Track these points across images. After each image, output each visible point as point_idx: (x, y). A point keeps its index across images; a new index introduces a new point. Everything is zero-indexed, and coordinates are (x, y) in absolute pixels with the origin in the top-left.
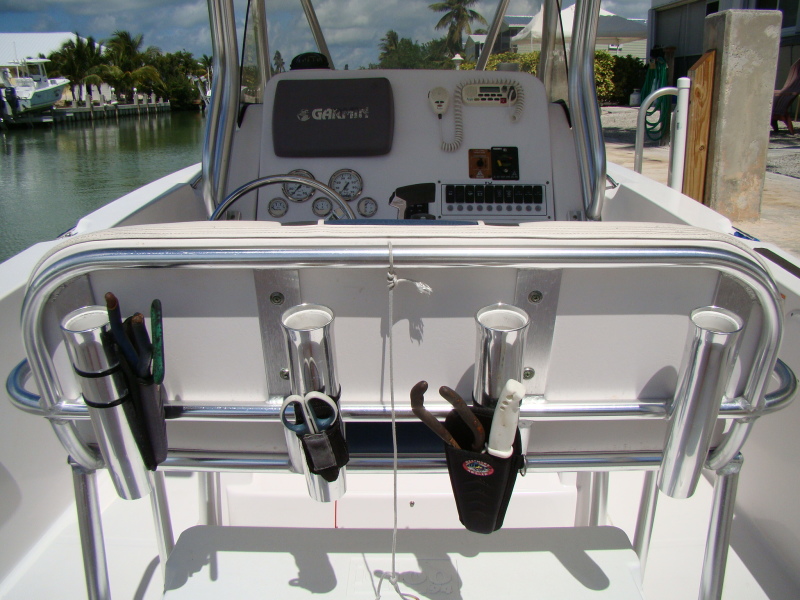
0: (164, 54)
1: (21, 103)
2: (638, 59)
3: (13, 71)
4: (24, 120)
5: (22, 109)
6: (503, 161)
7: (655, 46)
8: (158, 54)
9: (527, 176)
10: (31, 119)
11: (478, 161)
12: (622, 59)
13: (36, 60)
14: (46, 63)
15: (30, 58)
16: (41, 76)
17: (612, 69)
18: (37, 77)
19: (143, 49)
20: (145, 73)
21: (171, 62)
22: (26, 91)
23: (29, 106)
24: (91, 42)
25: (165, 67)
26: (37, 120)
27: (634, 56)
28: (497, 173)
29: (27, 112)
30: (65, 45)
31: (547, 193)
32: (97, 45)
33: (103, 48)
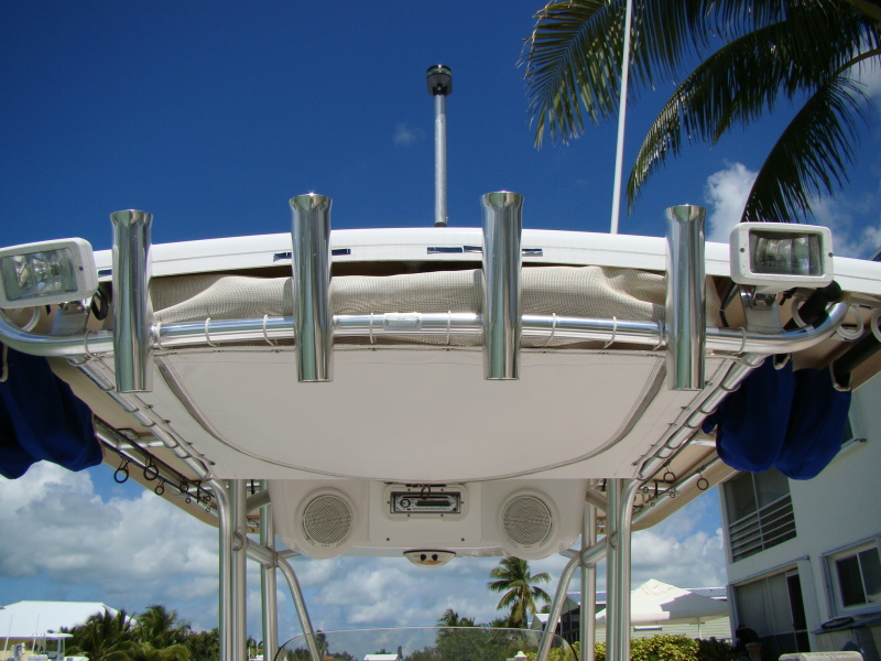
0: (199, 632)
2: (723, 640)
3: (29, 644)
7: (740, 626)
12: (705, 641)
13: (58, 635)
14: (67, 639)
15: (51, 632)
16: (58, 653)
17: (696, 655)
18: (53, 654)
19: (176, 626)
20: (175, 652)
21: (205, 641)
24: (122, 615)
25: (197, 646)
27: (719, 637)
30: (92, 618)
32: (127, 618)
33: (133, 622)
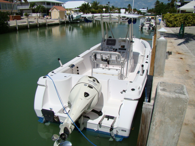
0: (103, 6)
1: (74, 18)
4: (74, 22)
5: (74, 19)
6: (124, 46)
8: (102, 6)
9: (125, 48)
10: (75, 21)
11: (122, 46)
13: (77, 9)
14: (79, 10)
16: (78, 12)
18: (77, 13)
19: (99, 5)
20: (99, 10)
22: (75, 16)
23: (75, 19)
26: (76, 21)
28: (123, 48)
29: (75, 20)
30: (82, 5)
31: (127, 49)
32: (89, 4)
33: (91, 5)
